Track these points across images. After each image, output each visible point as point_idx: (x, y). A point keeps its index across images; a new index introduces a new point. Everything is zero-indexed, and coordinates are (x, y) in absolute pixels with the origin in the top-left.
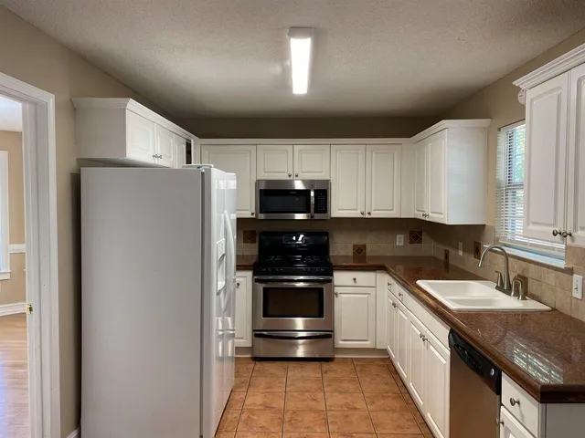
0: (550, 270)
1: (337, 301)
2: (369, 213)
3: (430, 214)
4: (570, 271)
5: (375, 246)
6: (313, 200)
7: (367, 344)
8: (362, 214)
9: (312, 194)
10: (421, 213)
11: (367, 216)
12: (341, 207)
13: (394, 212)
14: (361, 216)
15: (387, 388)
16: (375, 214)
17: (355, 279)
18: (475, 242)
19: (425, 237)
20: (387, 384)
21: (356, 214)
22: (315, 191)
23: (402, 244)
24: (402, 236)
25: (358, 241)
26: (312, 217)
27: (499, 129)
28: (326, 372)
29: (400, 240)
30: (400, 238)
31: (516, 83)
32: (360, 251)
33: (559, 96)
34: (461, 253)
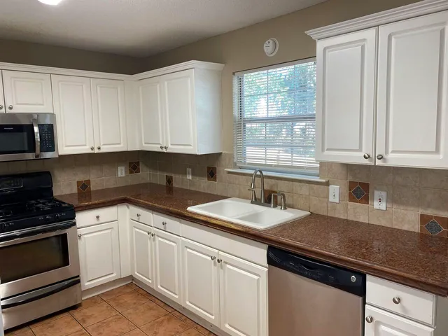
0: (301, 184)
1: (81, 243)
2: (99, 148)
3: (170, 146)
4: (327, 184)
5: (99, 180)
6: (38, 137)
7: (114, 276)
8: (92, 149)
9: (36, 129)
10: (159, 146)
11: (96, 151)
12: (69, 142)
13: (121, 145)
14: (91, 151)
15: (154, 312)
16: (105, 149)
17: (98, 217)
18: (209, 168)
19: (141, 166)
20: (151, 309)
21: (85, 150)
22: (40, 126)
23: (124, 175)
24: (123, 168)
25: (82, 177)
26: (37, 156)
27: (234, 74)
28: (84, 321)
29: (122, 172)
30: (122, 170)
31: (309, 33)
32: (84, 186)
33: (363, 48)
34: (190, 177)
